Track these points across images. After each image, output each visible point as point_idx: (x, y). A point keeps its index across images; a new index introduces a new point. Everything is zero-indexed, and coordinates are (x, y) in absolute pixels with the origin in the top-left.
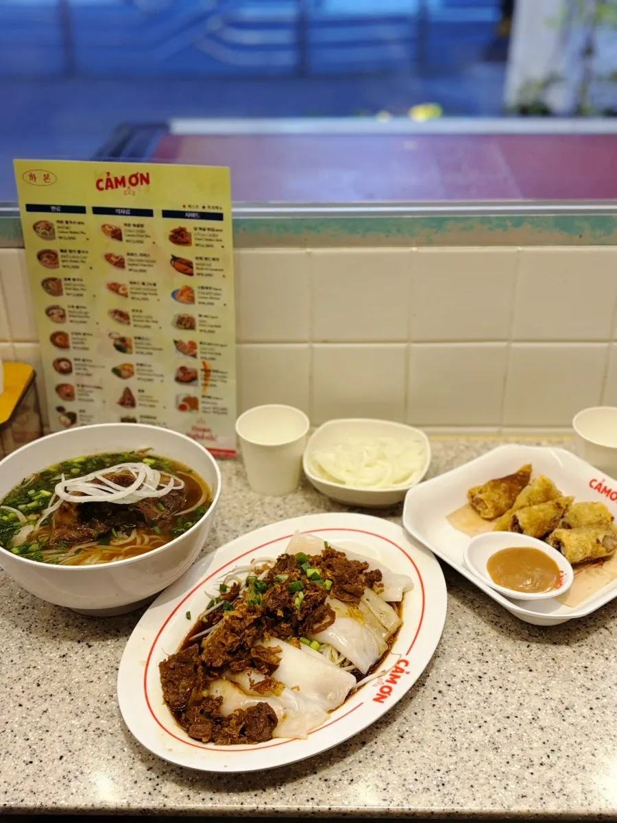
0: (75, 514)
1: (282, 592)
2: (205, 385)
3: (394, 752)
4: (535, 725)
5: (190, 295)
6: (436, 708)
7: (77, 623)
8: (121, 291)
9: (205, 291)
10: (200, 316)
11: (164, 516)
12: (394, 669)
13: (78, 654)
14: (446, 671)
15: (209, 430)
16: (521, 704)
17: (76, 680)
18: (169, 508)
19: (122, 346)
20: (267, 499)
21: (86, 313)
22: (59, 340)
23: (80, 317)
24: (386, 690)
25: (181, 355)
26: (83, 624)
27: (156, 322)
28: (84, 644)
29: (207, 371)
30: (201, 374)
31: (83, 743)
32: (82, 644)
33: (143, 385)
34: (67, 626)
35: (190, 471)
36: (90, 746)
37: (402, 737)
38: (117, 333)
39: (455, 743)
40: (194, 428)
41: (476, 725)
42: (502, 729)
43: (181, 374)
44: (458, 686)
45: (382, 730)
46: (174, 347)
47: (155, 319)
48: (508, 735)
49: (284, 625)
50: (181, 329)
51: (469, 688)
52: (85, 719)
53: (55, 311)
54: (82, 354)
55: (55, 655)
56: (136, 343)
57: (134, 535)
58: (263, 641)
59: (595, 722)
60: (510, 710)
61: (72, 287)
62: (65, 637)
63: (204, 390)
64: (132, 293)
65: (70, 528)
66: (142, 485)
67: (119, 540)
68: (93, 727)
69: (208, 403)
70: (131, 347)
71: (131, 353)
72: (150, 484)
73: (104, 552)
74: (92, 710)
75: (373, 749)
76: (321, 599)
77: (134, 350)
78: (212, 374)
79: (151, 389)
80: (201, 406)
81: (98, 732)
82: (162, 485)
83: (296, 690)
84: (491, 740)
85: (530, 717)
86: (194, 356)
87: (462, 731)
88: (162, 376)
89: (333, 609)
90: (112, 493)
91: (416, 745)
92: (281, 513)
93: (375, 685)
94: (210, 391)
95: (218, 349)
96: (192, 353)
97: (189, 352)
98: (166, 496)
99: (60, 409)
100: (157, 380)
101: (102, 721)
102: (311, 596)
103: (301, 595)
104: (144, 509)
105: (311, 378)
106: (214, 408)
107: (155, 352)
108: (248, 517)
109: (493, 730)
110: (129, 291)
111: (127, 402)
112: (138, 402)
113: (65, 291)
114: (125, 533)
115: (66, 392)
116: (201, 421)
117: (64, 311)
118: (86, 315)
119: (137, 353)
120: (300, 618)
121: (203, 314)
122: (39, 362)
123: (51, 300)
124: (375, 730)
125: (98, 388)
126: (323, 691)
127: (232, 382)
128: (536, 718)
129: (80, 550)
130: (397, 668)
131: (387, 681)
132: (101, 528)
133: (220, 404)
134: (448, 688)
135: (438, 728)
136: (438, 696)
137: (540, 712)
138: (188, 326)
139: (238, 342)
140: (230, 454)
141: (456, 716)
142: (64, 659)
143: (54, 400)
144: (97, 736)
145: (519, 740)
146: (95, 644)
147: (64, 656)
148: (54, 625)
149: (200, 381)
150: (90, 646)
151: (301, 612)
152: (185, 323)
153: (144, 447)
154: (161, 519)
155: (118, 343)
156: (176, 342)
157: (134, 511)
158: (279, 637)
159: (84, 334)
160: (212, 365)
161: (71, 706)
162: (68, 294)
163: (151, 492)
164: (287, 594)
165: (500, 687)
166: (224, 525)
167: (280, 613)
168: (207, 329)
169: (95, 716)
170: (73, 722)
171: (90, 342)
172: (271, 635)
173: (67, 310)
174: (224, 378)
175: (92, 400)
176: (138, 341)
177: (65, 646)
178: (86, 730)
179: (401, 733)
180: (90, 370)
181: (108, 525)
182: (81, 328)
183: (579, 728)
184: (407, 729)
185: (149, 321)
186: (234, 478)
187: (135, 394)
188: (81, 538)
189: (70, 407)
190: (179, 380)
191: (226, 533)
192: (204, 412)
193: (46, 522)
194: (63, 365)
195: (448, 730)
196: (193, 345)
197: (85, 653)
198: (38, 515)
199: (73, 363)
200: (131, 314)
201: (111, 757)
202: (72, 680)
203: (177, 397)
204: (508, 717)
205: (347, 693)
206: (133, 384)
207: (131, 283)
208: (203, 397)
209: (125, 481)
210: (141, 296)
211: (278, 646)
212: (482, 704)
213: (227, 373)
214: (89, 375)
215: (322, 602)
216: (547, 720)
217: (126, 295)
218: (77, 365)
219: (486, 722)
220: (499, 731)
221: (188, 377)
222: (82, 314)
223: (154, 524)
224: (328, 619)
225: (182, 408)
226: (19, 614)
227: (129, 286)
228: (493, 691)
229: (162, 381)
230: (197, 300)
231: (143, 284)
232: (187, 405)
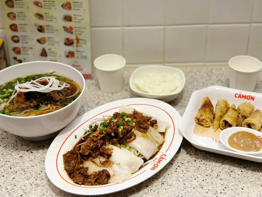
0: (24, 97)
1: (114, 126)
2: (77, 46)
3: (160, 190)
4: (218, 178)
5: (70, 6)
6: (177, 172)
7: (26, 144)
8: (39, 5)
9: (76, 4)
10: (74, 15)
11: (61, 98)
12: (160, 158)
13: (27, 156)
14: (181, 158)
15: (79, 66)
16: (212, 170)
17: (27, 166)
18: (63, 95)
19: (41, 29)
20: (105, 94)
21: (25, 15)
22: (13, 28)
23: (22, 17)
24: (156, 165)
25: (66, 33)
26: (28, 144)
27: (55, 18)
28: (29, 152)
29: (78, 40)
30: (75, 41)
31: (31, 190)
32: (28, 152)
33: (50, 47)
34: (22, 145)
35: (72, 81)
36: (33, 191)
37: (163, 184)
38: (38, 24)
39: (185, 185)
41: (194, 178)
42: (204, 180)
43: (67, 41)
44: (186, 164)
45: (155, 181)
46: (63, 30)
47: (54, 17)
48: (207, 182)
49: (114, 140)
50: (66, 21)
51: (191, 165)
52: (31, 181)
53: (11, 15)
54: (23, 34)
55: (17, 156)
56: (47, 28)
57: (49, 106)
58: (106, 146)
59: (243, 176)
60: (208, 172)
61: (18, 4)
62: (21, 149)
63: (77, 48)
64: (44, 6)
65: (22, 103)
66: (52, 85)
67: (43, 108)
68: (35, 183)
69: (79, 54)
70: (44, 30)
71: (45, 32)
72: (56, 85)
73: (37, 112)
74: (34, 177)
75: (151, 189)
76: (130, 129)
77: (46, 31)
78: (80, 41)
79: (54, 48)
80: (75, 55)
81: (37, 185)
82: (60, 85)
83: (119, 165)
84: (200, 184)
85: (216, 175)
86: (72, 33)
87: (188, 181)
88: (58, 42)
89: (135, 134)
90: (39, 88)
91: (169, 186)
92: (111, 99)
93: (151, 164)
94: (79, 49)
95: (82, 30)
96: (71, 32)
97: (70, 31)
98: (62, 90)
99: (15, 58)
100: (56, 44)
101: (38, 181)
102: (126, 128)
103: (122, 127)
104: (53, 96)
105: (123, 42)
106: (82, 56)
107: (55, 32)
108: (98, 101)
109: (201, 180)
110: (43, 5)
111: (44, 54)
112: (48, 54)
113: (15, 6)
114: (45, 105)
115: (17, 51)
116: (76, 62)
117: (15, 14)
118: (25, 16)
119: (47, 32)
120: (121, 137)
121: (75, 14)
122: (5, 38)
123: (10, 10)
124: (152, 181)
125: (31, 48)
126: (130, 165)
127: (89, 44)
128: (219, 175)
129: (27, 112)
130: (161, 157)
131: (157, 162)
132: (35, 103)
133: (84, 54)
134: (182, 164)
135: (178, 180)
136: (178, 168)
137: (220, 173)
138: (69, 19)
139: (91, 27)
140: (89, 76)
141: (185, 175)
142: (21, 158)
143: (12, 54)
144: (36, 187)
145: (212, 184)
146: (34, 152)
147: (21, 157)
148: (16, 145)
149: (75, 44)
150: (32, 153)
151: (122, 134)
152: (68, 18)
153: (52, 71)
154: (60, 99)
155: (39, 28)
156: (64, 27)
157: (49, 96)
158: (112, 144)
159: (24, 25)
160: (80, 37)
161: (25, 176)
162: (17, 7)
163: (55, 88)
164: (116, 127)
165: (204, 164)
166: (87, 105)
167: (113, 134)
168: (77, 21)
169: (35, 179)
170: (26, 182)
171: (27, 28)
172: (109, 143)
173: (16, 14)
174: (85, 42)
175: (28, 54)
176: (48, 27)
177: (21, 153)
178: (31, 185)
179: (162, 182)
180: (27, 41)
181: (38, 101)
182: (22, 22)
183: (236, 179)
184: (165, 180)
185: (52, 18)
186: (91, 86)
187: (47, 51)
188: (27, 107)
189: (19, 57)
190: (66, 44)
191: (88, 108)
192: (77, 58)
193: (11, 101)
194: (16, 39)
195: (182, 181)
196: (71, 28)
197: (30, 155)
198: (8, 99)
199: (20, 38)
200: (44, 15)
201: (42, 195)
202: (25, 166)
203: (65, 52)
204: (207, 175)
205: (140, 167)
206: (46, 46)
207: (44, 1)
208: (77, 51)
209: (45, 83)
210: (48, 7)
211: (112, 148)
212: (196, 171)
213: (86, 40)
214: (27, 43)
215: (131, 131)
216: (223, 176)
217: (41, 7)
218: (21, 38)
219: (198, 177)
220: (203, 181)
221: (70, 42)
222: (23, 15)
223: (57, 101)
224: (133, 137)
225: (68, 56)
226: (1, 141)
227: (43, 3)
228: (201, 165)
229: (59, 45)
230: (72, 8)
231: (49, 1)
232: (70, 55)
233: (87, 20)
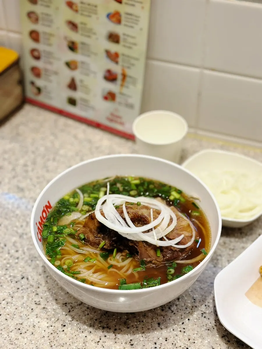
2: (122, 85)
5: (119, 18)
8: (74, 7)
9: (129, 16)
10: (124, 34)
15: (121, 118)
19: (73, 47)
22: (34, 36)
23: (47, 22)
25: (109, 61)
29: (124, 76)
30: (120, 77)
33: (84, 77)
38: (70, 38)
40: (112, 114)
43: (108, 75)
46: (104, 55)
47: (94, 31)
50: (110, 41)
53: (33, 15)
54: (47, 48)
56: (81, 47)
63: (121, 89)
64: (81, 10)
69: (122, 99)
71: (77, 53)
77: (79, 50)
78: (128, 79)
79: (88, 81)
80: (117, 99)
86: (117, 63)
88: (95, 73)
94: (125, 90)
95: (133, 61)
96: (115, 60)
99: (33, 83)
100: (92, 75)
106: (126, 103)
107: (93, 56)
110: (79, 9)
112: (78, 88)
113: (39, 2)
115: (36, 72)
116: (116, 110)
117: (38, 16)
118: (51, 21)
119: (81, 53)
121: (126, 33)
123: (31, 7)
125: (56, 73)
127: (140, 86)
133: (130, 101)
138: (115, 40)
140: (131, 137)
143: (30, 76)
149: (119, 81)
152: (114, 38)
155: (70, 44)
156: (107, 51)
159: (50, 35)
160: (128, 72)
162: (41, 5)
168: (127, 45)
171: (53, 40)
173: (40, 16)
174: (134, 82)
175: (51, 81)
176: (82, 45)
180: (52, 60)
182: (47, 30)
185: (89, 33)
187: (78, 83)
189: (38, 83)
190: (106, 78)
192: (119, 104)
194: (36, 54)
196: (117, 55)
199: (42, 53)
200: (79, 26)
203: (103, 91)
206: (77, 75)
207: (81, 3)
208: (120, 93)
210: (87, 13)
213: (136, 79)
214: (51, 63)
217: (77, 11)
221: (111, 77)
222: (49, 21)
225: (106, 98)
227: (79, 5)
229: (95, 77)
230: (123, 22)
231: (89, 5)
232: (109, 97)
233: (142, 46)
